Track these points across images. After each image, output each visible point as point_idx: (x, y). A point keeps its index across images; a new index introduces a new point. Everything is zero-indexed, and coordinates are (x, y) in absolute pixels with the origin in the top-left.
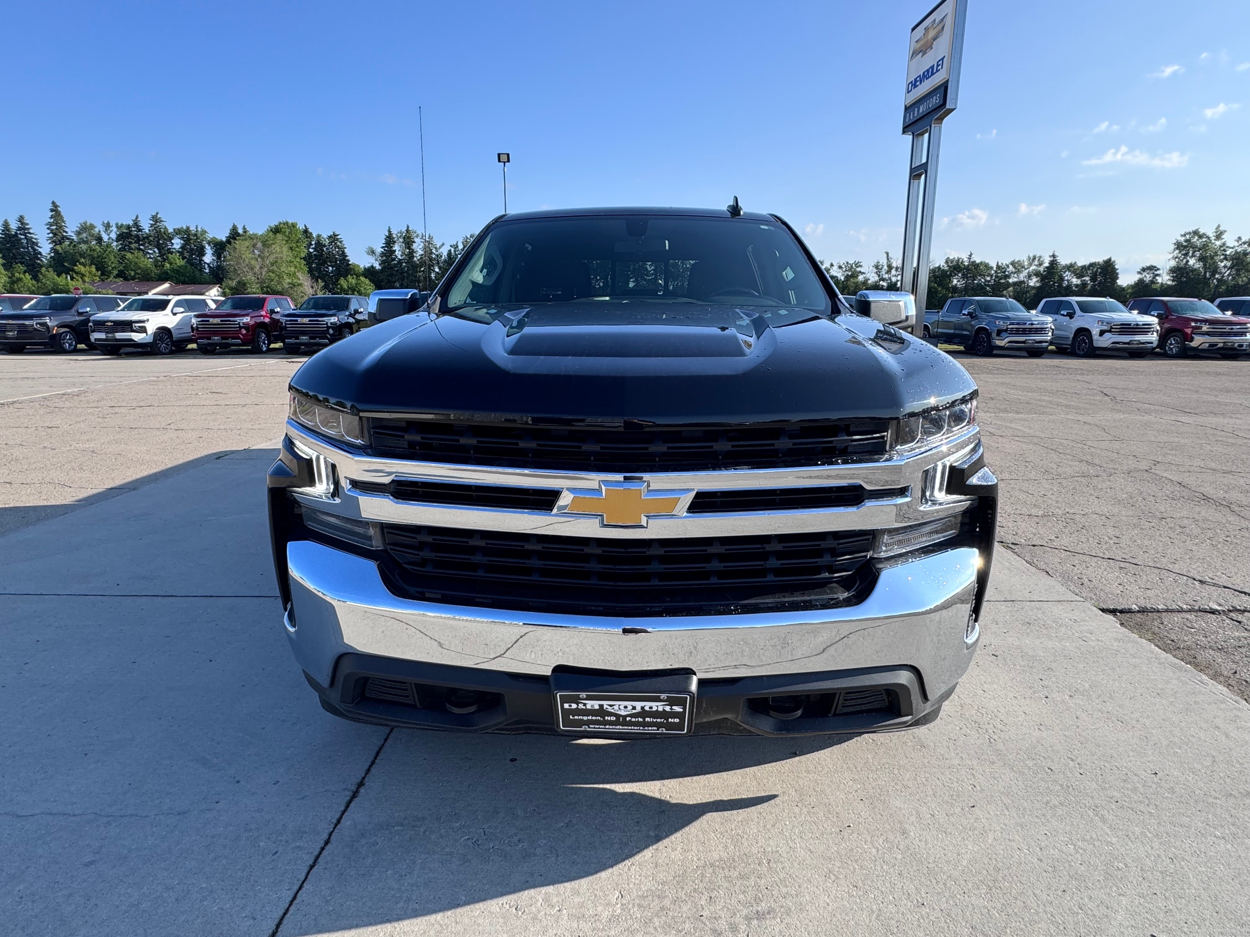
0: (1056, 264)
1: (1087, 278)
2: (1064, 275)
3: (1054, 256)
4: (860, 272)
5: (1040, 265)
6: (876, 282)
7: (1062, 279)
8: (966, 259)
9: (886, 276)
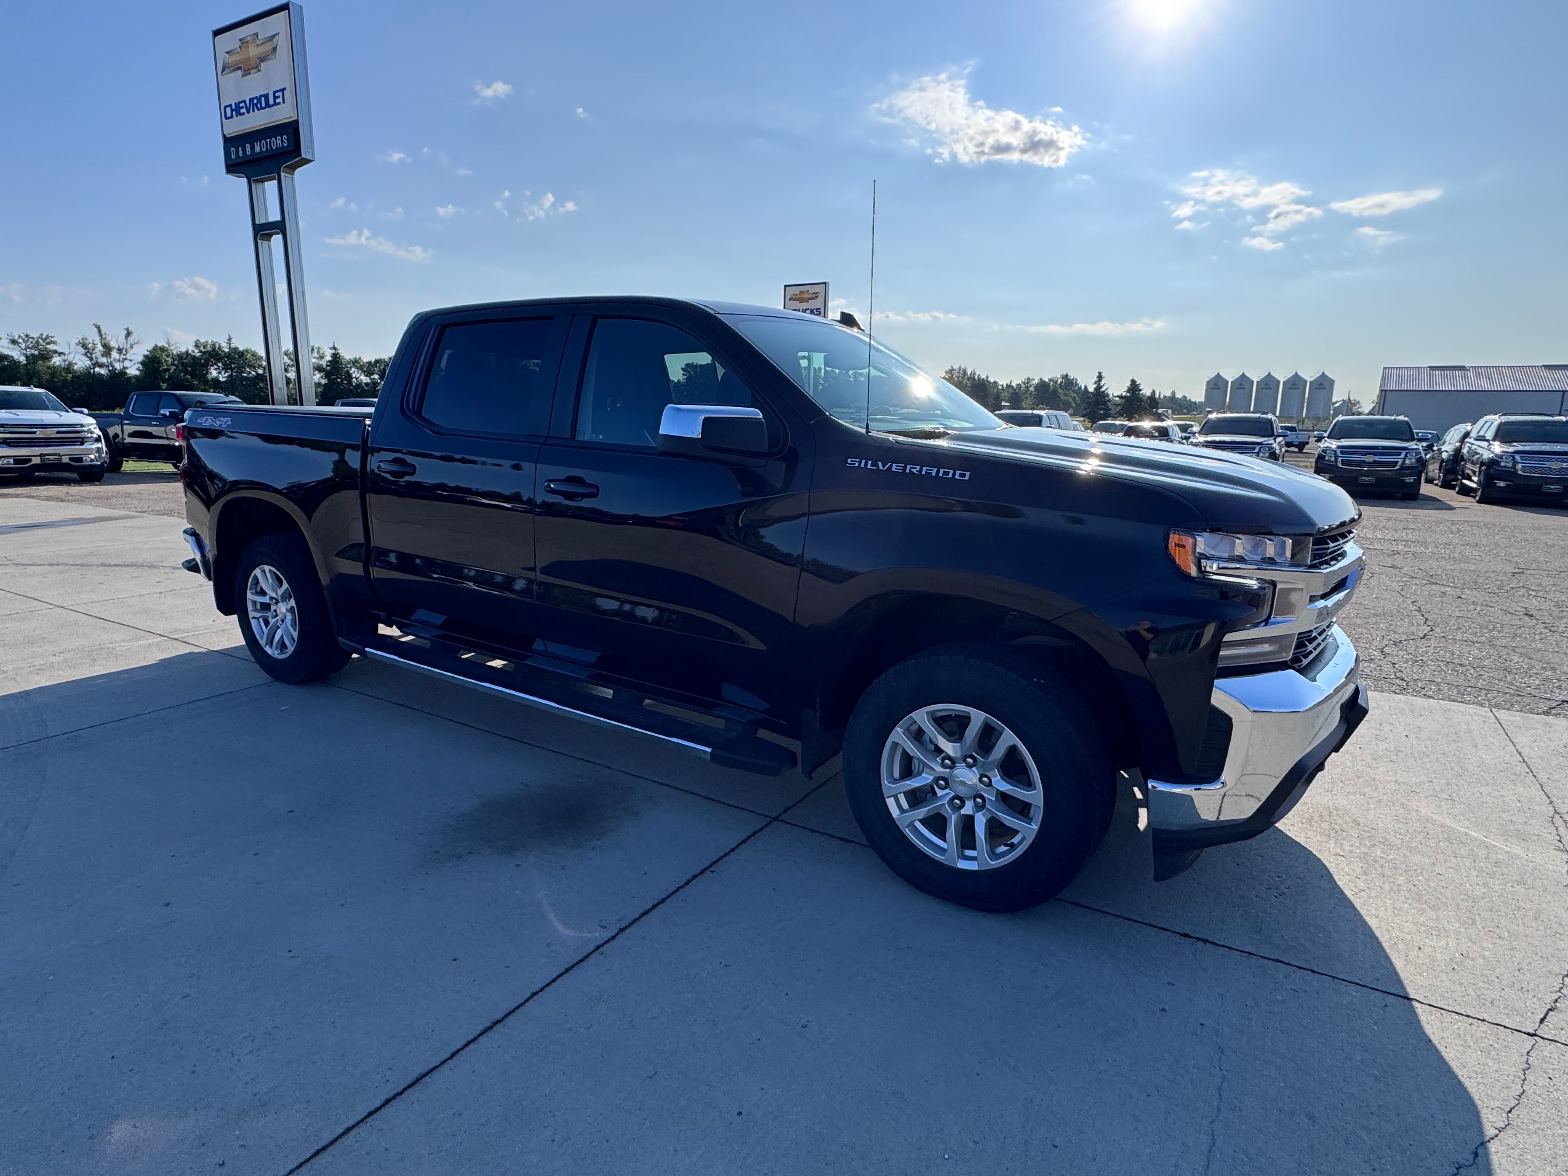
0: (339, 357)
1: (376, 377)
2: (351, 372)
3: (334, 348)
4: (56, 352)
5: (322, 357)
6: (87, 369)
7: (349, 376)
8: (224, 344)
9: (104, 360)
